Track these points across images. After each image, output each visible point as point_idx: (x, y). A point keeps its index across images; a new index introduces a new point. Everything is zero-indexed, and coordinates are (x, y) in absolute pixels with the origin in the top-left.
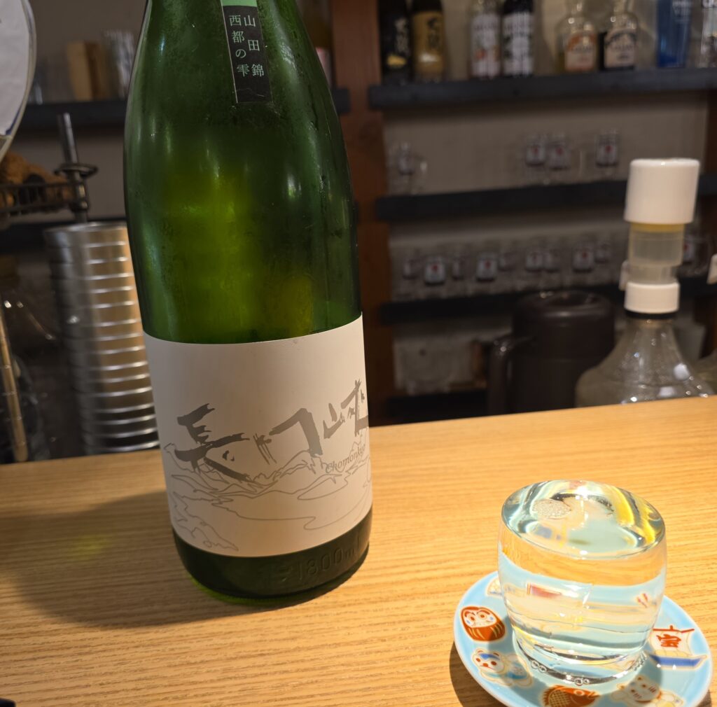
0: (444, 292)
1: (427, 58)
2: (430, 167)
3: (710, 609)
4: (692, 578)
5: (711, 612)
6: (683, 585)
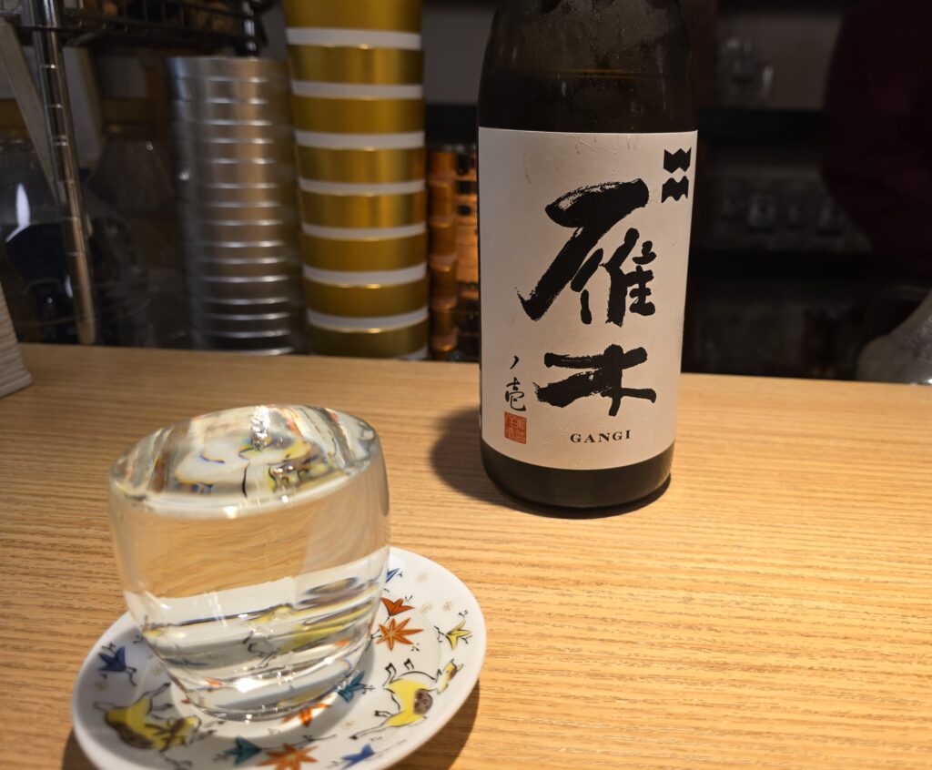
2: (775, 77)
3: (869, 682)
4: (866, 631)
5: (867, 687)
6: (846, 638)
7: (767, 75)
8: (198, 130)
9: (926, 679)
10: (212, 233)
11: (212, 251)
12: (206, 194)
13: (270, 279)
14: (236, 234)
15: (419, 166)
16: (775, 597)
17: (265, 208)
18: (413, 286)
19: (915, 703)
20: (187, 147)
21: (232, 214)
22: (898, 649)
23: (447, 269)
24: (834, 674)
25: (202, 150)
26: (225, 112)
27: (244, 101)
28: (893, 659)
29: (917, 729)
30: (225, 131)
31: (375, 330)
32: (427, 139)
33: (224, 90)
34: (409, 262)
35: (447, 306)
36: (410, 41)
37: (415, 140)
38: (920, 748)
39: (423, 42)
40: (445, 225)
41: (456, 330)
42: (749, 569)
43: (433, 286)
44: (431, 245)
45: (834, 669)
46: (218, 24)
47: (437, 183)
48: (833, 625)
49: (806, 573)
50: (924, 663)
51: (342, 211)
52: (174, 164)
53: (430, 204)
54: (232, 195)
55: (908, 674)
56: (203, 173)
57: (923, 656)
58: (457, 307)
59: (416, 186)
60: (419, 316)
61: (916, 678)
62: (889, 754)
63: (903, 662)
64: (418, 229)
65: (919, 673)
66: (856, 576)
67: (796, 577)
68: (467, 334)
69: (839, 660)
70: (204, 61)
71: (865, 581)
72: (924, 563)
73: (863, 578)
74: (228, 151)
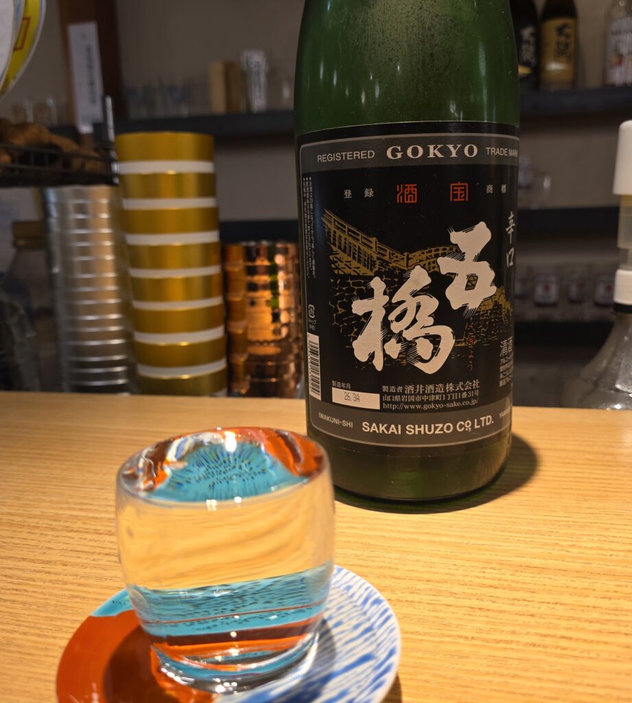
0: (557, 315)
1: (555, 67)
2: (552, 184)
3: (429, 610)
4: (447, 577)
5: (427, 613)
6: (428, 581)
7: (547, 183)
8: (64, 238)
9: (478, 610)
10: (73, 310)
11: (74, 323)
12: (70, 282)
13: (116, 342)
14: (91, 310)
15: (215, 256)
16: (387, 552)
17: (111, 291)
18: (213, 343)
19: (458, 626)
20: (56, 249)
21: (89, 296)
22: (466, 589)
23: (240, 331)
24: (405, 604)
25: (67, 251)
26: (82, 224)
27: (95, 216)
28: (457, 596)
29: (449, 642)
30: (83, 238)
31: (186, 377)
32: (222, 237)
33: (81, 209)
34: (210, 325)
35: (241, 359)
36: (205, 167)
37: (211, 237)
38: (445, 655)
39: (215, 167)
40: (238, 299)
41: (249, 377)
42: (378, 534)
43: (230, 345)
44: (228, 314)
45: (407, 601)
46: (90, 166)
47: (230, 268)
48: (423, 572)
49: (421, 537)
50: (482, 600)
51: (158, 290)
52: (50, 262)
53: (225, 283)
54: (88, 282)
55: (464, 607)
56: (68, 267)
57: (484, 595)
58: (248, 360)
59: (214, 270)
60: (220, 365)
61: (469, 609)
62: (419, 658)
63: (464, 598)
64: (216, 301)
65: (473, 606)
66: (460, 540)
67: (412, 540)
68: (256, 380)
69: (415, 595)
70: (68, 190)
71: (466, 544)
72: (521, 533)
73: (465, 542)
74: (84, 251)
